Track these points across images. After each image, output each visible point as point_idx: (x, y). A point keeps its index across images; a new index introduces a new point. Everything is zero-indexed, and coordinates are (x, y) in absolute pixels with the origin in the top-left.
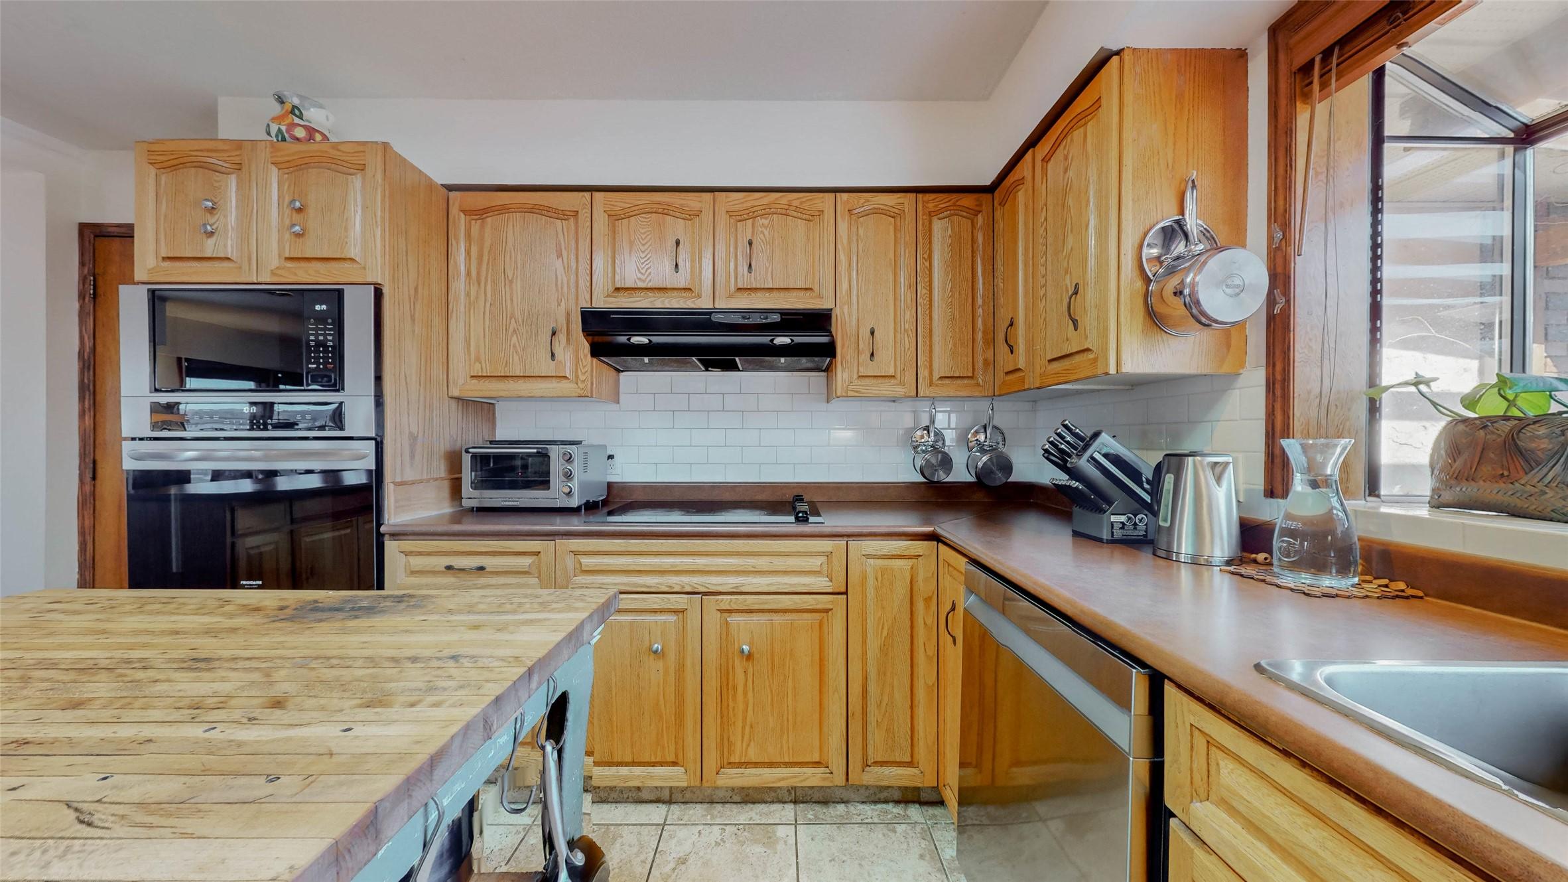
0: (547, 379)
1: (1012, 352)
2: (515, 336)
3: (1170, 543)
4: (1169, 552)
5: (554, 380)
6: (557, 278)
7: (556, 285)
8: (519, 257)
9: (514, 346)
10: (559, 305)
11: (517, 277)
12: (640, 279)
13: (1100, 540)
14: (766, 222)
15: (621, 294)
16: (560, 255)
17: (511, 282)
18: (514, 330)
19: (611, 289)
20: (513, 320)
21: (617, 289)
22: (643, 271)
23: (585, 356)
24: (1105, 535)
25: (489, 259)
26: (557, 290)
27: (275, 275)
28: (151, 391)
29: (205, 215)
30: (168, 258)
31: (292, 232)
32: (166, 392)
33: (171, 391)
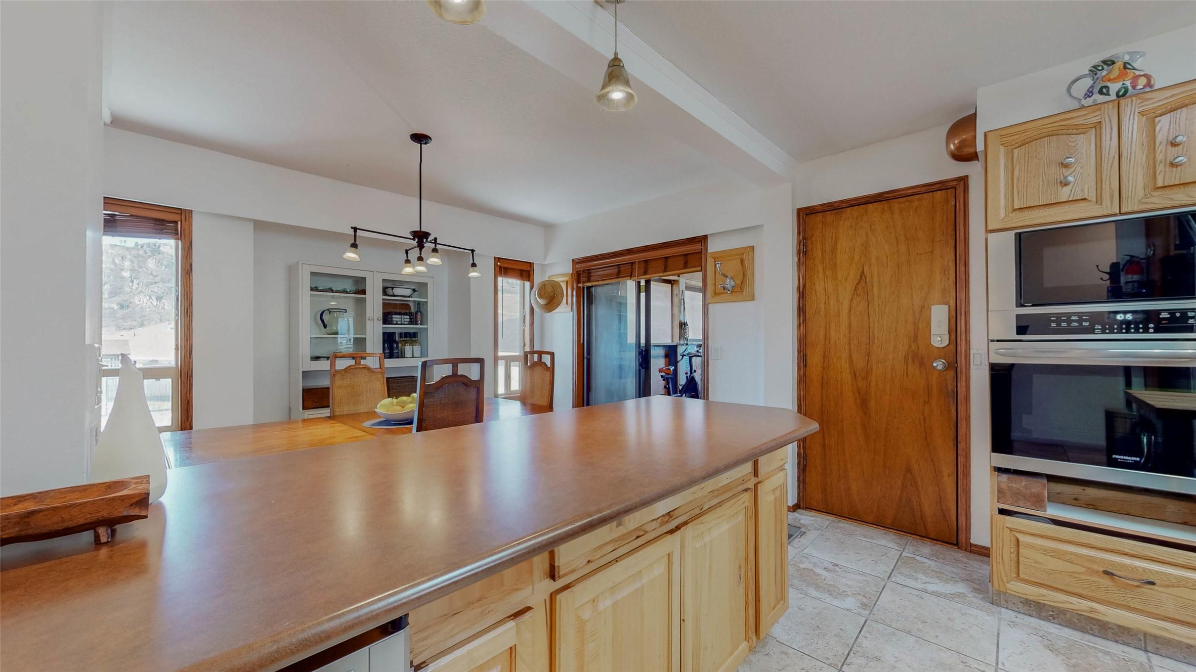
27: (1146, 203)
28: (1017, 307)
29: (1060, 170)
30: (1020, 209)
31: (1170, 164)
32: (1031, 306)
33: (1033, 305)
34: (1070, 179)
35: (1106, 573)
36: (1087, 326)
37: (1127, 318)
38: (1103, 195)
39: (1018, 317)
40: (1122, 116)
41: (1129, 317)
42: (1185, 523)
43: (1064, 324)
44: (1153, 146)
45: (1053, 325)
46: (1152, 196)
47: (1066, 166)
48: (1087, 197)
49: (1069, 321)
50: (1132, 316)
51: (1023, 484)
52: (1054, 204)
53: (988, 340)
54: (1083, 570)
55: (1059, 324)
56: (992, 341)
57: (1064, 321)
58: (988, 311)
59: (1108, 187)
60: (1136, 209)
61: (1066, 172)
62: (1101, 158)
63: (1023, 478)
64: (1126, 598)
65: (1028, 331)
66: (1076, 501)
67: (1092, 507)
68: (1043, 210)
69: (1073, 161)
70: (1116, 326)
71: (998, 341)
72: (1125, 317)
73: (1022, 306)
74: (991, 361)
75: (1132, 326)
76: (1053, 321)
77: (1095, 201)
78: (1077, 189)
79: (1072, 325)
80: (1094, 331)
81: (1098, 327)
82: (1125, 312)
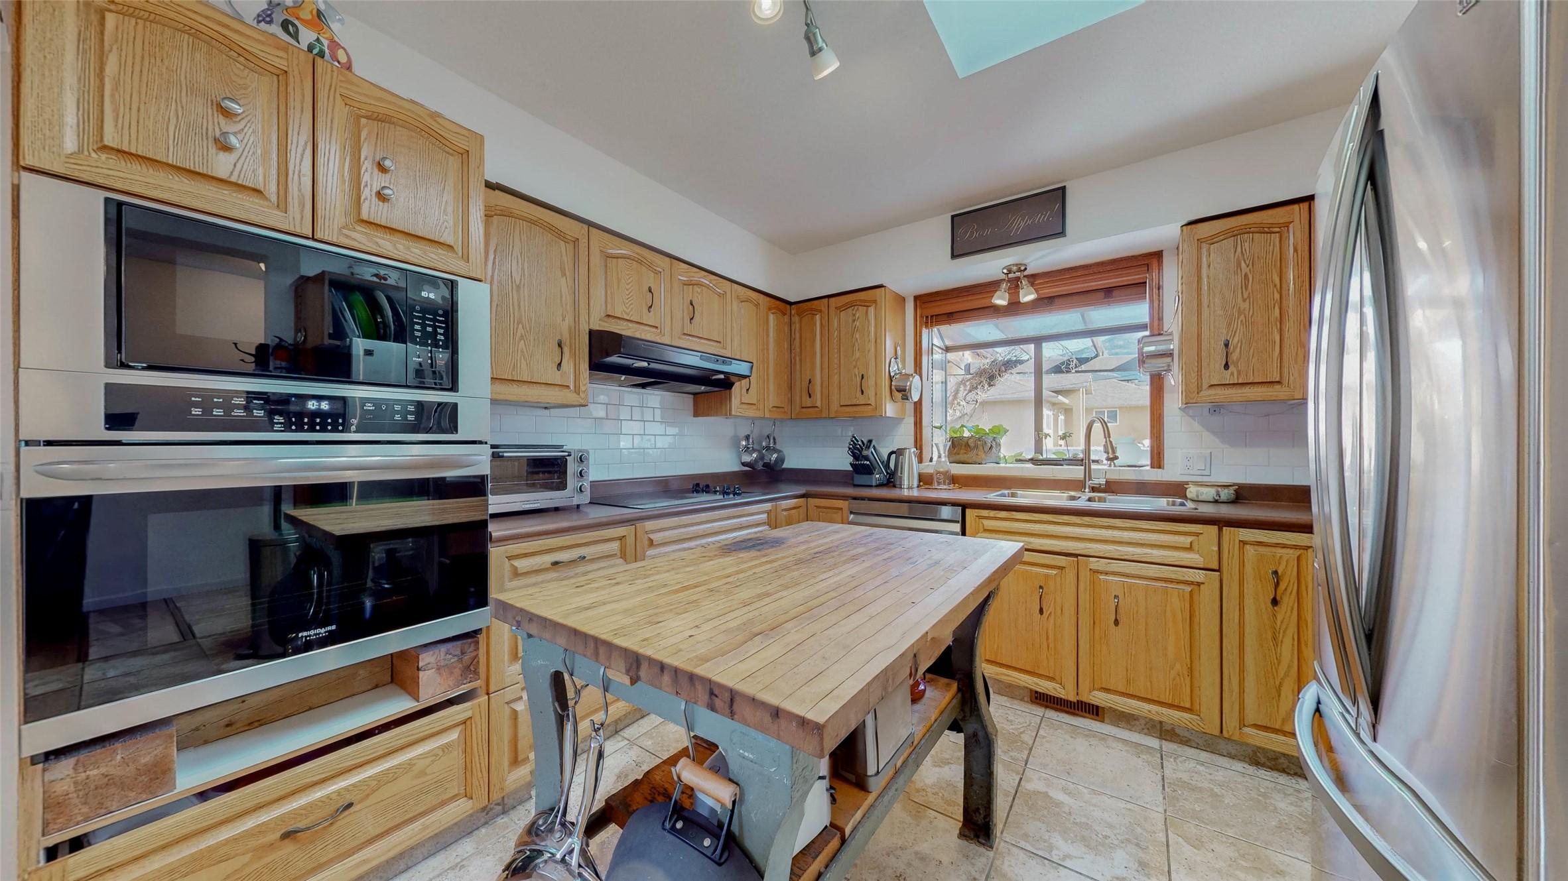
0: (553, 387)
1: (810, 397)
2: (522, 341)
3: (901, 482)
4: (901, 485)
5: (557, 388)
6: (561, 293)
7: (561, 301)
8: (526, 264)
9: (522, 351)
10: (563, 320)
11: (524, 285)
12: (625, 312)
13: (871, 486)
14: (699, 290)
15: (610, 319)
16: (564, 274)
17: (518, 287)
18: (522, 336)
19: (603, 314)
20: (520, 326)
21: (609, 316)
22: (627, 306)
23: (586, 369)
24: (874, 484)
25: (495, 258)
26: (562, 306)
27: (347, 236)
28: (108, 365)
29: (213, 115)
30: (118, 151)
31: (376, 193)
32: (144, 369)
33: (151, 368)
34: (233, 140)
35: (287, 836)
36: (260, 417)
37: (322, 407)
38: (290, 199)
39: (110, 389)
40: (319, 85)
41: (325, 406)
42: (377, 687)
43: (217, 412)
44: (357, 157)
45: (196, 411)
46: (354, 230)
47: (227, 113)
48: (262, 190)
49: (228, 407)
50: (329, 404)
51: (119, 757)
52: (199, 174)
53: (18, 441)
54: (247, 858)
55: (207, 411)
56: (27, 443)
57: (218, 406)
58: (17, 366)
59: (296, 189)
60: (335, 240)
61: (225, 125)
62: (287, 135)
63: (118, 744)
64: (313, 856)
65: (137, 423)
66: (228, 729)
67: (256, 724)
68: (177, 179)
69: (240, 111)
70: (306, 420)
71: (49, 443)
72: (320, 405)
73: (123, 366)
74: (26, 494)
75: (329, 421)
76: (196, 405)
77: (276, 204)
78: (245, 166)
79: (232, 414)
80: (273, 427)
81: (278, 419)
82: (319, 398)
